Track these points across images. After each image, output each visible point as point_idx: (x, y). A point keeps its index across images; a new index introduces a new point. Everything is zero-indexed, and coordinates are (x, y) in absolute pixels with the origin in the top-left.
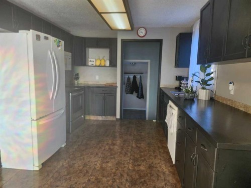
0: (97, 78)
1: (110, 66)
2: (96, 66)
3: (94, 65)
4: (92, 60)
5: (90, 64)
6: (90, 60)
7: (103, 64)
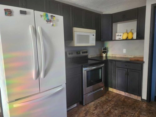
0: (125, 51)
1: (137, 39)
2: (123, 40)
3: (122, 39)
4: (119, 34)
5: (117, 38)
6: (117, 34)
7: (130, 37)
